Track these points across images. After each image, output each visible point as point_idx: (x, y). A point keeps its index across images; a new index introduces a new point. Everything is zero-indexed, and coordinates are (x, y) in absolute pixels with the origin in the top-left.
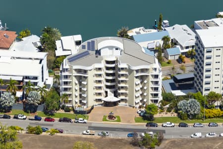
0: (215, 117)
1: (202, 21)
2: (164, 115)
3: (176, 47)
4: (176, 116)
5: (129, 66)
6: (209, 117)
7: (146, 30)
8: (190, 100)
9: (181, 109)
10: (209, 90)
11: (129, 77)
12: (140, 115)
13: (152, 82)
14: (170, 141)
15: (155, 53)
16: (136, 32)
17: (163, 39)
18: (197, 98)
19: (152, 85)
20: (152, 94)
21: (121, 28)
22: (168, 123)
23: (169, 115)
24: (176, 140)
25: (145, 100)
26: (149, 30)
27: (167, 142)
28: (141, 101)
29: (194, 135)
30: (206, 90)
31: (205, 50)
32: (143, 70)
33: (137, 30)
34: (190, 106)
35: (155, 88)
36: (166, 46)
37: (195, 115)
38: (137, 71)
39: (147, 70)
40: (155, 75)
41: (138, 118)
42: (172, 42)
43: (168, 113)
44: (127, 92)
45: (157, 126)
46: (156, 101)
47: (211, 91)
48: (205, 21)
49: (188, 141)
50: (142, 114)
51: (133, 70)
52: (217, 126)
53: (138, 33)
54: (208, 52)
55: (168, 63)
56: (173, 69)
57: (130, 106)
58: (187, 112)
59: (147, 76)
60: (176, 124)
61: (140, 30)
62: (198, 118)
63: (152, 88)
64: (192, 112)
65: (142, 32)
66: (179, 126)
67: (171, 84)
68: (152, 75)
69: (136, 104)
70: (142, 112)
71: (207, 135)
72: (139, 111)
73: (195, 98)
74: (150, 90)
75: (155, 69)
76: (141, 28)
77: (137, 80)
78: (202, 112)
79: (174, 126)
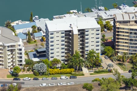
0: (56, 74)
1: (58, 16)
2: (25, 73)
3: (40, 32)
4: (32, 74)
5: (3, 44)
6: (53, 74)
7: (22, 22)
8: (41, 64)
9: (35, 69)
10: (53, 57)
11: (4, 50)
12: (10, 74)
13: (18, 53)
14: (26, 88)
15: (27, 36)
16: (16, 23)
17: (32, 27)
18: (45, 62)
19: (18, 55)
20: (18, 61)
21: (7, 21)
22: (26, 78)
23: (28, 73)
24: (30, 88)
25: (14, 64)
26: (24, 22)
27: (24, 89)
28: (12, 65)
29: (42, 85)
30: (51, 57)
31: (50, 33)
32: (12, 46)
33: (17, 22)
34: (40, 67)
35: (20, 57)
36: (34, 31)
37: (44, 72)
38: (8, 47)
39: (14, 46)
40: (20, 49)
41: (9, 75)
42: (38, 29)
43: (28, 72)
44: (3, 59)
45: (20, 80)
46: (21, 65)
47: (54, 58)
48: (60, 16)
49: (37, 88)
50: (11, 73)
51: (6, 46)
52: (57, 79)
53: (17, 24)
54: (51, 34)
55: (35, 42)
56: (36, 45)
57: (5, 68)
58: (39, 71)
59: (14, 49)
60: (31, 79)
61: (19, 22)
62: (46, 75)
63: (18, 57)
64: (41, 71)
65: (20, 23)
66: (33, 80)
67: (34, 54)
68: (18, 49)
69: (9, 67)
70: (11, 71)
71: (50, 85)
72: (10, 71)
73: (44, 63)
74: (17, 58)
75: (20, 45)
76: (20, 21)
77: (9, 52)
78: (48, 71)
79: (30, 80)
